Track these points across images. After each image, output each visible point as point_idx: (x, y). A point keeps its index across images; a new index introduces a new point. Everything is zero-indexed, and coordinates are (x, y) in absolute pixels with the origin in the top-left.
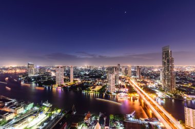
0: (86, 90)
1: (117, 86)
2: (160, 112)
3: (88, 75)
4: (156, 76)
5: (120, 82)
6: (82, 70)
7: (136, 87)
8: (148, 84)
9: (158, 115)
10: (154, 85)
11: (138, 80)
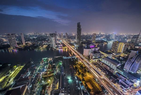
0: (37, 48)
1: (56, 44)
2: (76, 52)
3: (36, 39)
4: (74, 38)
5: (58, 42)
6: (31, 36)
7: (66, 43)
8: (71, 42)
9: (75, 54)
10: (73, 42)
11: (66, 40)
